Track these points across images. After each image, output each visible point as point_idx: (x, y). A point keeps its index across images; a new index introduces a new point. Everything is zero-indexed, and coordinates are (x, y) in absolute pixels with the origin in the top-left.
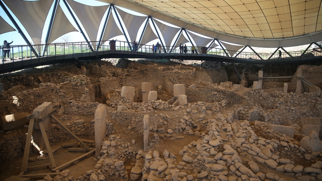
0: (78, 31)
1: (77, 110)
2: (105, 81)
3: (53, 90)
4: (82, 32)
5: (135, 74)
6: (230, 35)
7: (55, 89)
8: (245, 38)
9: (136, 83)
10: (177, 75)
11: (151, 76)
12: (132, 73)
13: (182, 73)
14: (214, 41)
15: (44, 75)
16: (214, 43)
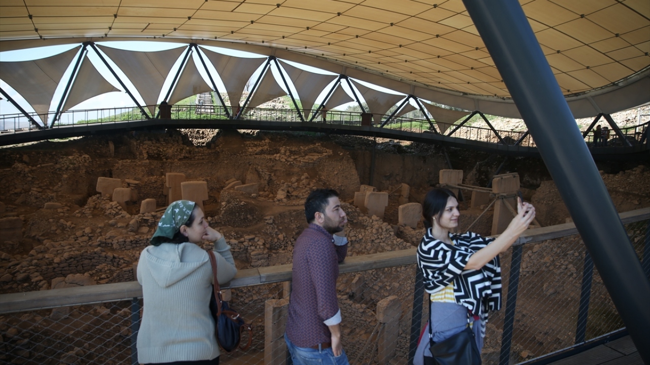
0: (120, 91)
1: (35, 201)
2: (122, 166)
3: (20, 173)
4: (128, 91)
5: (203, 157)
6: (436, 89)
7: (22, 172)
8: (466, 96)
9: (190, 171)
10: (271, 164)
11: (226, 162)
12: (198, 155)
13: (281, 161)
14: (407, 100)
15: (33, 153)
16: (408, 103)
